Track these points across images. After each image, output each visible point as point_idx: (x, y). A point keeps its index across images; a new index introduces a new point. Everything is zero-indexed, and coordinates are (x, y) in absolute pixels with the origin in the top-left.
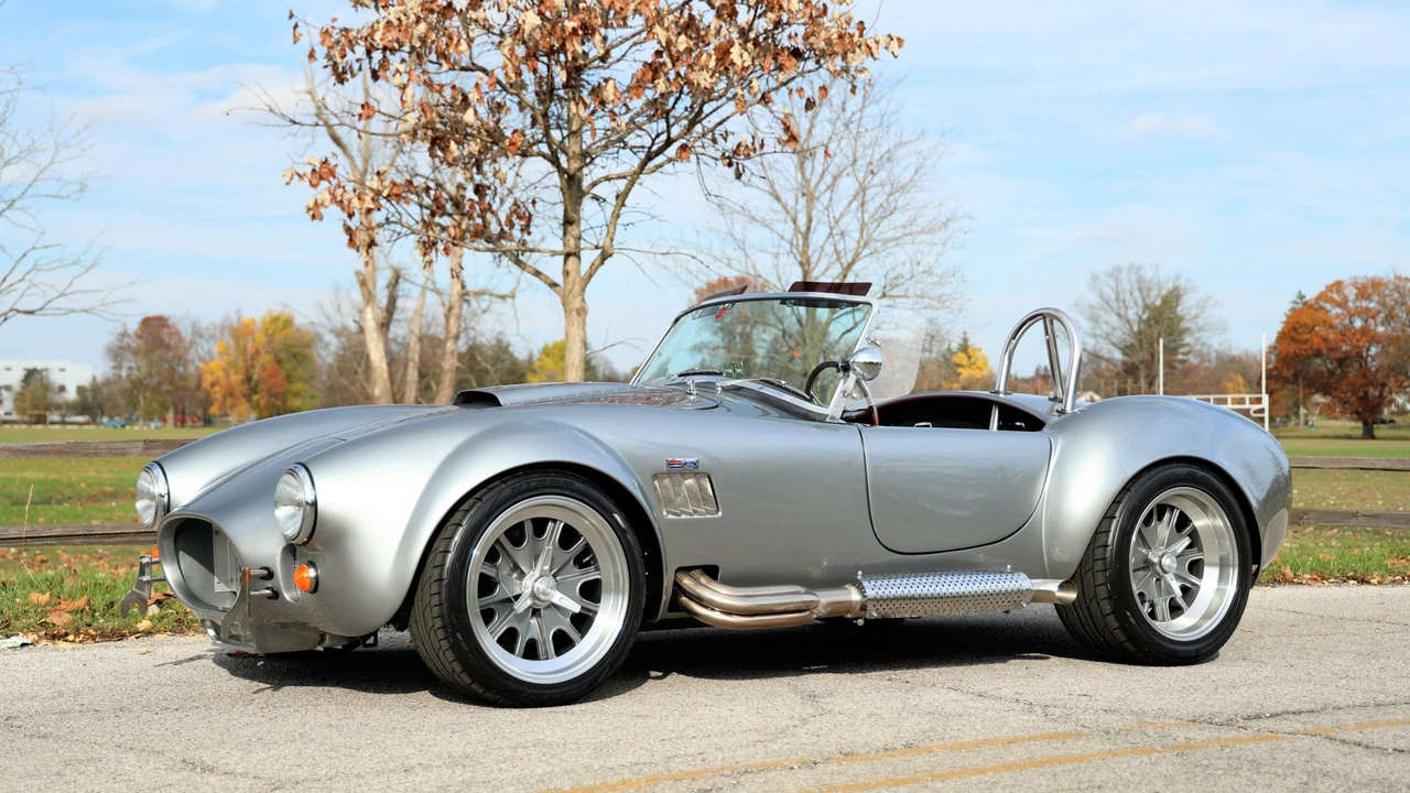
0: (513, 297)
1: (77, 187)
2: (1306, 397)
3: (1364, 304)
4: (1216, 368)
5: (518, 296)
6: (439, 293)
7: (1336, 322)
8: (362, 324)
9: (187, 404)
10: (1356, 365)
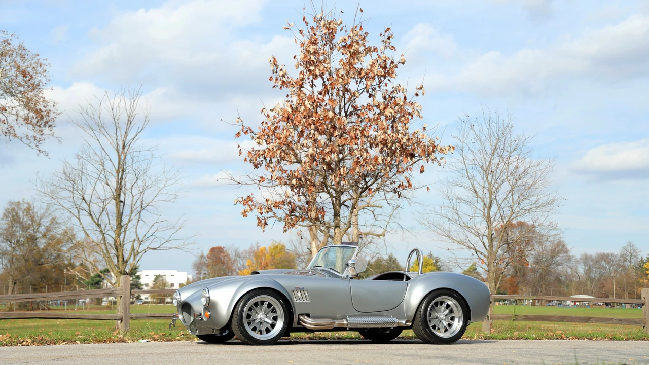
0: (384, 235)
1: (174, 196)
8: (311, 250)
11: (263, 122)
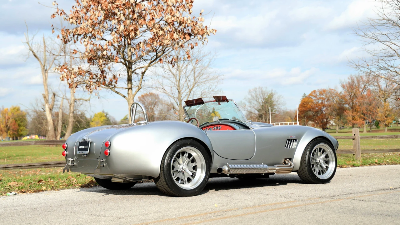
0: (89, 100)
2: (308, 122)
3: (322, 96)
4: (283, 115)
5: (91, 100)
6: (67, 99)
7: (314, 101)
8: (44, 109)
10: (320, 113)
11: (73, 7)
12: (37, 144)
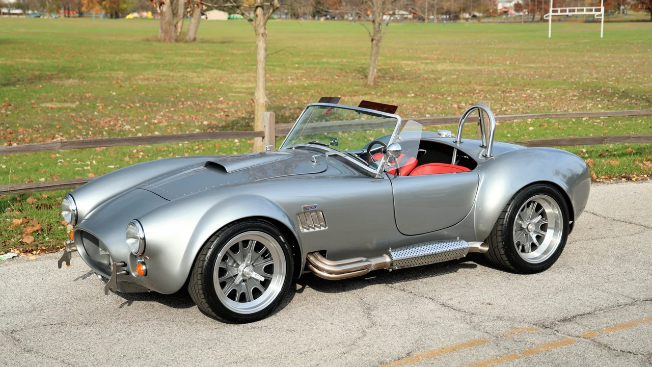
9: (70, 5)
12: (65, 147)
